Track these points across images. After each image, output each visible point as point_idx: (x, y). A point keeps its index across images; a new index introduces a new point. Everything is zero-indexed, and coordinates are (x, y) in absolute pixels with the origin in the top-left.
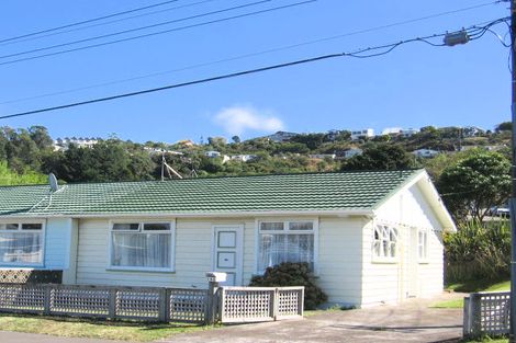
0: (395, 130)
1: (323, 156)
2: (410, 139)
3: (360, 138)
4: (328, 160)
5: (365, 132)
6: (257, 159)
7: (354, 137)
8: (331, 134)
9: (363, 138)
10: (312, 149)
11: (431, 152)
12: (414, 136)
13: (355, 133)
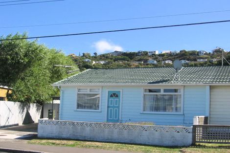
0: (168, 52)
1: (138, 62)
2: (175, 56)
3: (153, 54)
4: (140, 64)
5: (155, 52)
6: (108, 63)
7: (149, 54)
8: (139, 52)
9: (154, 54)
10: (131, 59)
11: (187, 61)
12: (177, 54)
13: (150, 52)
